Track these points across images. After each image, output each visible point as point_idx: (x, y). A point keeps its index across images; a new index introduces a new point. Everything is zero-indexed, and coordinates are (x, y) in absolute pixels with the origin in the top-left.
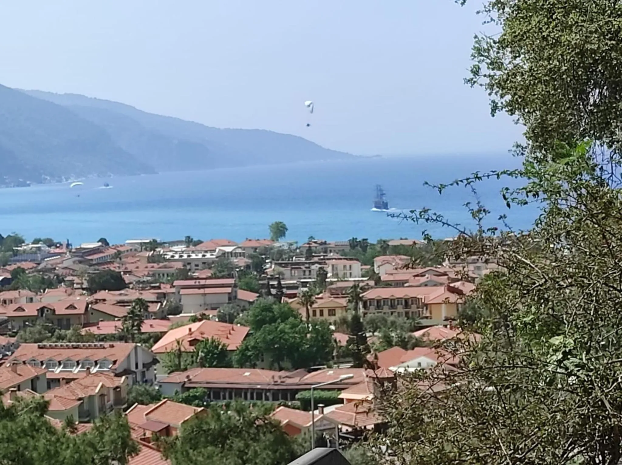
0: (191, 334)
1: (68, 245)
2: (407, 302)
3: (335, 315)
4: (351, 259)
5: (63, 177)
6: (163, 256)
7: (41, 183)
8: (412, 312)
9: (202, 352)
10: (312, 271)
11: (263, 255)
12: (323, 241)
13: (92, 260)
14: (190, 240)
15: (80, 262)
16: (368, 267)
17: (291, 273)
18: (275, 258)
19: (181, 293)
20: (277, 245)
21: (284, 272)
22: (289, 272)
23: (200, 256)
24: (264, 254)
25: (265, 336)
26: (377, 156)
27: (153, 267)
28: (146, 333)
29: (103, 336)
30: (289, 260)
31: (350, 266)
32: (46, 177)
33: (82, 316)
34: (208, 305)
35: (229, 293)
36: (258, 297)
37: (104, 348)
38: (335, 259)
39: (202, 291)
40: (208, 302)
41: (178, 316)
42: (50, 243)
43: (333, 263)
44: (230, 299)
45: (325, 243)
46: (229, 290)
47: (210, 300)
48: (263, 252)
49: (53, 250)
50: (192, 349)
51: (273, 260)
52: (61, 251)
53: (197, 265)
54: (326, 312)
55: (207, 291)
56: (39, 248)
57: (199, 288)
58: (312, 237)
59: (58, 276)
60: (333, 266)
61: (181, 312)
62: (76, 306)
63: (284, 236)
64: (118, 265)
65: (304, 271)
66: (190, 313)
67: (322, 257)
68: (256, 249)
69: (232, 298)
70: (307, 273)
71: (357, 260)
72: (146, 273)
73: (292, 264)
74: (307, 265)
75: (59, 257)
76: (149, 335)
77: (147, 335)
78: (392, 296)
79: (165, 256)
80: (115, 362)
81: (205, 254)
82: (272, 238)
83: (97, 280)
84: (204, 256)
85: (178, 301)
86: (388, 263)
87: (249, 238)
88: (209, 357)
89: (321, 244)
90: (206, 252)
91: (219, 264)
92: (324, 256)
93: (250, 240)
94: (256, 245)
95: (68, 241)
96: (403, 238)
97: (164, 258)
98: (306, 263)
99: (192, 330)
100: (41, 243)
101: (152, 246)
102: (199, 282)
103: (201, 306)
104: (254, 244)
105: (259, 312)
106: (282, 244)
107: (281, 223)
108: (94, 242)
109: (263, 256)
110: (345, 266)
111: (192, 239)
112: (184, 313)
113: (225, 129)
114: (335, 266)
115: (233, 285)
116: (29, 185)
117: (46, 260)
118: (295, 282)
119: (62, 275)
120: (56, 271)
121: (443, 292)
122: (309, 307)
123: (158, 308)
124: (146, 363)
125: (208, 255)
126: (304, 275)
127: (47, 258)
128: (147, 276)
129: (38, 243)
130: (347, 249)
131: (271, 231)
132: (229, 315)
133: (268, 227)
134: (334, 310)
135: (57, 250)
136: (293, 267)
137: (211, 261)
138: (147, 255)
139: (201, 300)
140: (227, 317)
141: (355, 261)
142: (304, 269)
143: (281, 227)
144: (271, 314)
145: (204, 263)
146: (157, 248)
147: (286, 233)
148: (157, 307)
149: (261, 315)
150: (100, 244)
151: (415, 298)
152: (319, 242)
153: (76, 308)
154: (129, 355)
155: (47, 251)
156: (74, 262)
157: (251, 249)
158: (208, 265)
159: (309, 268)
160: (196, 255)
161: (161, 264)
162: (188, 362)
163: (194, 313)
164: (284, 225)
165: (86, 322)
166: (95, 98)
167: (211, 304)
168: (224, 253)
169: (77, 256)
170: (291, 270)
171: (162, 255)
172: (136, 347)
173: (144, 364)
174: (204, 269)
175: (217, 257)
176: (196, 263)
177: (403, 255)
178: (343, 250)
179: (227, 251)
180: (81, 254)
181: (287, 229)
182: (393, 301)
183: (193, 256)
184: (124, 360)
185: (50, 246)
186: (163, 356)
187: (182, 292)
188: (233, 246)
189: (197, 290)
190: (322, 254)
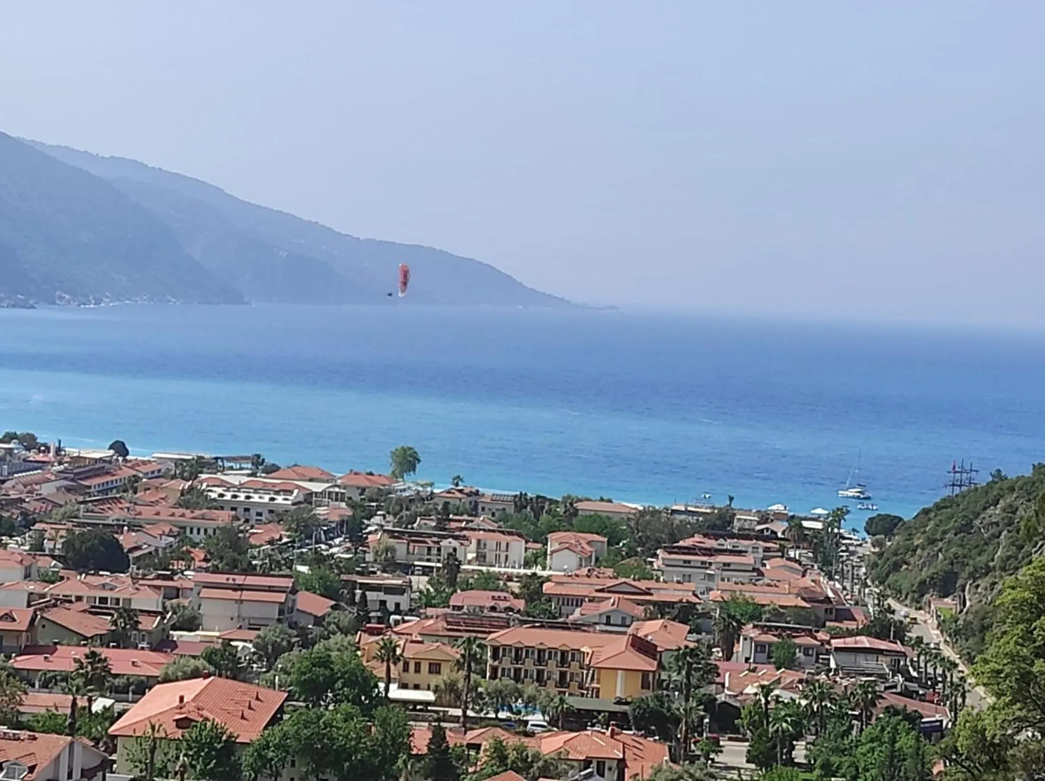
0: (181, 708)
1: (58, 450)
2: (564, 657)
3: (439, 673)
4: (510, 534)
5: (91, 297)
6: (205, 493)
7: (54, 303)
8: (572, 674)
9: (185, 755)
10: (442, 549)
11: (373, 501)
12: (474, 490)
13: (90, 487)
14: (260, 460)
15: (69, 490)
16: (539, 546)
17: (408, 549)
18: (391, 510)
19: (201, 595)
20: (399, 485)
21: (397, 546)
22: (405, 546)
23: (266, 499)
24: (376, 501)
25: (299, 728)
26: (612, 307)
27: (183, 515)
28: (124, 675)
29: (52, 674)
30: (406, 528)
31: (507, 544)
32: (64, 295)
33: (24, 633)
34: (244, 619)
35: (281, 603)
36: (332, 607)
37: (19, 739)
38: (484, 530)
39: (237, 595)
40: (244, 615)
41: (193, 634)
42: (30, 442)
43: (480, 538)
44: (281, 612)
45: (477, 493)
46: (282, 597)
47: (248, 611)
48: (375, 497)
49: (32, 455)
50: (178, 734)
51: (388, 513)
52: (45, 459)
53: (259, 514)
54: (425, 667)
55: (246, 595)
56: (11, 449)
57: (235, 590)
58: (459, 477)
59: (25, 514)
60: (479, 541)
61: (197, 629)
62: (15, 617)
63: (414, 470)
64: (128, 505)
65: (429, 549)
66: (213, 630)
67: (463, 524)
68: (363, 490)
69: (285, 610)
70: (434, 551)
71: (520, 535)
72: (167, 531)
73: (411, 534)
74: (435, 539)
75: (39, 471)
76: (128, 679)
77: (124, 680)
78: (541, 644)
79: (210, 494)
80: (32, 769)
81: (276, 497)
82: (393, 472)
83: (77, 546)
84: (272, 499)
85: (196, 608)
86: (567, 548)
87: (355, 470)
88: (203, 754)
89: (469, 495)
90: (277, 493)
91: (295, 518)
92: (468, 522)
93: (356, 474)
94: (365, 483)
95: (60, 442)
96: (605, 498)
97: (207, 495)
98: (434, 535)
99: (185, 700)
100: (15, 441)
101: (193, 470)
102: (234, 580)
103: (232, 619)
104: (363, 482)
105: (307, 667)
106: (408, 486)
107: (410, 449)
108: (103, 448)
109: (374, 504)
110: (498, 544)
111: (263, 460)
112: (203, 630)
113: (367, 240)
114: (482, 543)
115: (289, 590)
116: (33, 307)
117: (16, 475)
118: (400, 582)
119: (34, 513)
120: (24, 505)
121: (623, 649)
122: (392, 666)
123: (155, 625)
124: (86, 768)
125: (280, 499)
126: (429, 554)
127: (18, 472)
128: (169, 536)
129: (9, 442)
130: (511, 510)
131: (394, 461)
132: (273, 645)
133: (389, 454)
134: (439, 665)
135: (41, 457)
136: (413, 538)
137: (280, 510)
138: (181, 488)
139: (233, 610)
140: (270, 647)
141: (516, 537)
142: (431, 544)
143: (411, 456)
144: (327, 672)
145: (271, 512)
146: (201, 472)
147: (417, 465)
148: (154, 623)
149: (311, 671)
150: (112, 452)
151: (579, 650)
152: (467, 491)
153: (14, 620)
154: (58, 757)
155: (22, 457)
156: (58, 489)
157: (355, 489)
158: (278, 515)
159: (438, 543)
160: (260, 498)
161: (197, 513)
162: (169, 756)
163: (219, 631)
164: (415, 453)
165: (29, 643)
166: (160, 169)
167: (249, 619)
168: (310, 496)
169: (65, 478)
170: (408, 544)
171: (204, 490)
172: (71, 744)
173: (82, 770)
174: (270, 522)
175: (294, 504)
176: (259, 510)
177: (598, 534)
178: (504, 509)
179: (314, 490)
180: (72, 476)
181: (419, 461)
182: (542, 653)
183: (256, 498)
184: (49, 765)
185: (28, 449)
186: (130, 743)
187: (205, 593)
188: (327, 481)
189: (230, 591)
190: (465, 517)
